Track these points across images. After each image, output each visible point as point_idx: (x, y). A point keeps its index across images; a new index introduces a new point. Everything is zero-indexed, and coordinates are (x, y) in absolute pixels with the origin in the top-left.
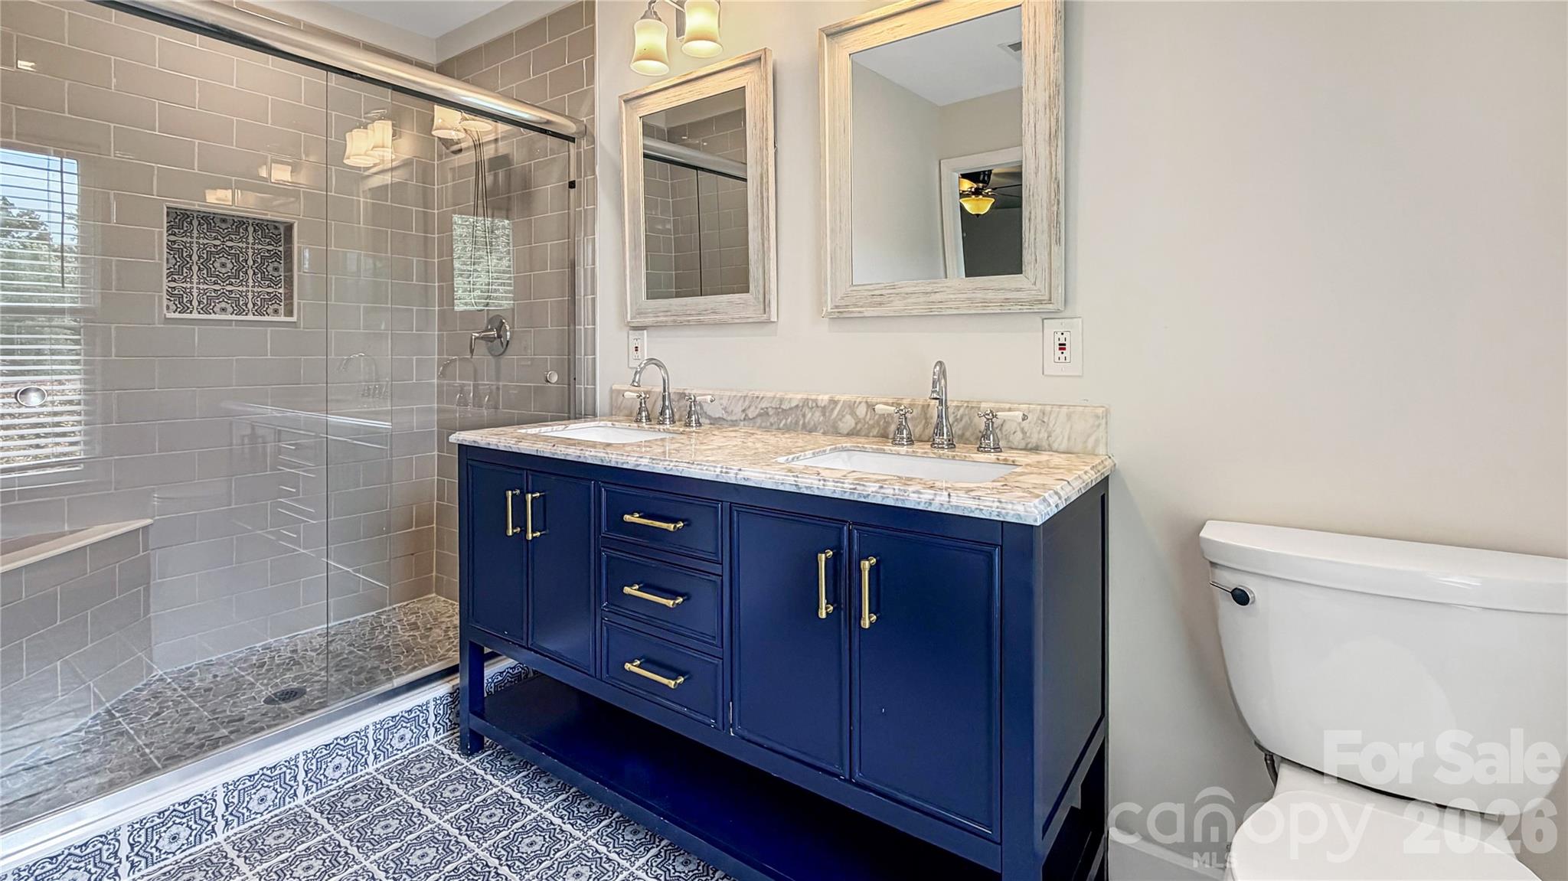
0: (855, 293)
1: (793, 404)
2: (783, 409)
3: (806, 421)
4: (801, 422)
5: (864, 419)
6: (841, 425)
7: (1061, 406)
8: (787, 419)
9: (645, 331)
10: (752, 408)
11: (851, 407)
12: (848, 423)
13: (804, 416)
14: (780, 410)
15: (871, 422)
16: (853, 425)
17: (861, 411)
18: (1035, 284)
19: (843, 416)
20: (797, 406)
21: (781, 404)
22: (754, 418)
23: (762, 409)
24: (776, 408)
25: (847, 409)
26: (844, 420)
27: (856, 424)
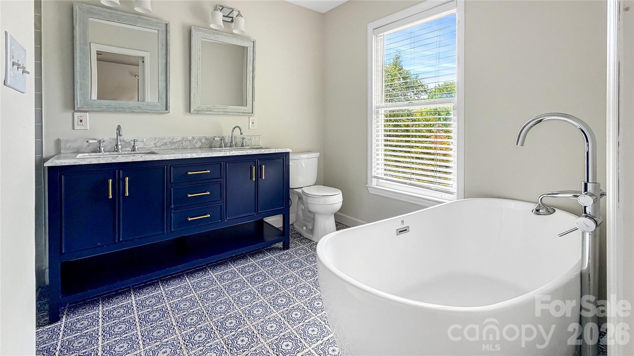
0: (202, 107)
1: (178, 140)
2: (173, 142)
3: (183, 145)
4: (181, 146)
5: (204, 142)
6: (196, 145)
7: (253, 136)
8: (175, 145)
9: (88, 113)
10: (159, 142)
11: (200, 140)
12: (199, 144)
13: (182, 143)
14: (172, 142)
15: (207, 143)
16: (201, 145)
17: (203, 140)
18: (249, 109)
19: (197, 142)
20: (180, 141)
21: (172, 140)
22: (160, 146)
23: (164, 142)
24: (170, 142)
25: (199, 140)
26: (198, 143)
27: (202, 144)
